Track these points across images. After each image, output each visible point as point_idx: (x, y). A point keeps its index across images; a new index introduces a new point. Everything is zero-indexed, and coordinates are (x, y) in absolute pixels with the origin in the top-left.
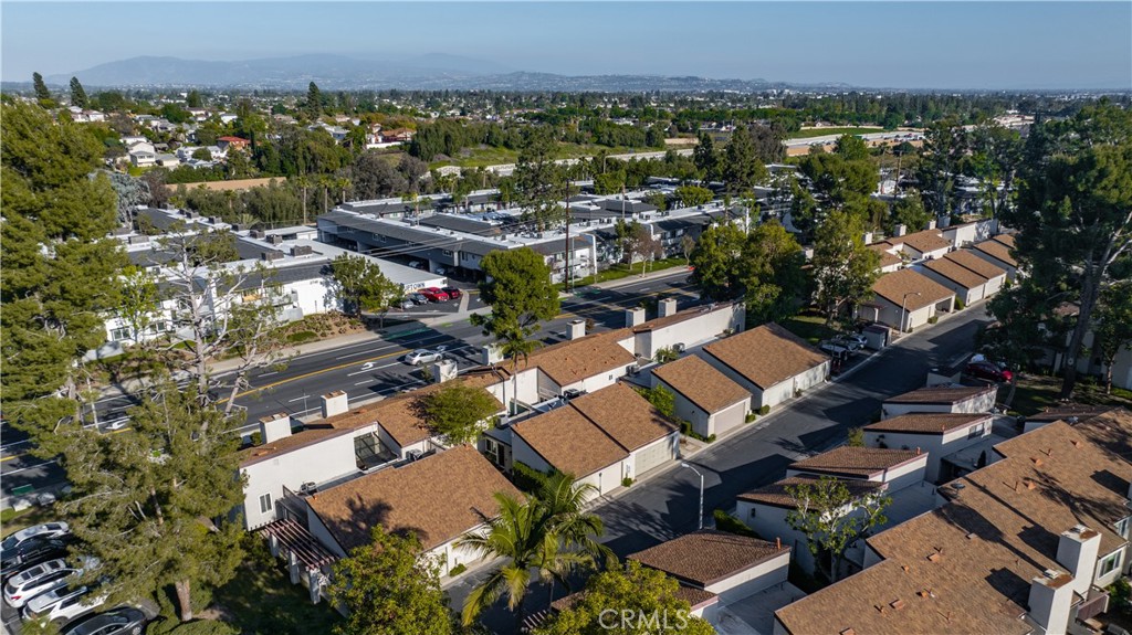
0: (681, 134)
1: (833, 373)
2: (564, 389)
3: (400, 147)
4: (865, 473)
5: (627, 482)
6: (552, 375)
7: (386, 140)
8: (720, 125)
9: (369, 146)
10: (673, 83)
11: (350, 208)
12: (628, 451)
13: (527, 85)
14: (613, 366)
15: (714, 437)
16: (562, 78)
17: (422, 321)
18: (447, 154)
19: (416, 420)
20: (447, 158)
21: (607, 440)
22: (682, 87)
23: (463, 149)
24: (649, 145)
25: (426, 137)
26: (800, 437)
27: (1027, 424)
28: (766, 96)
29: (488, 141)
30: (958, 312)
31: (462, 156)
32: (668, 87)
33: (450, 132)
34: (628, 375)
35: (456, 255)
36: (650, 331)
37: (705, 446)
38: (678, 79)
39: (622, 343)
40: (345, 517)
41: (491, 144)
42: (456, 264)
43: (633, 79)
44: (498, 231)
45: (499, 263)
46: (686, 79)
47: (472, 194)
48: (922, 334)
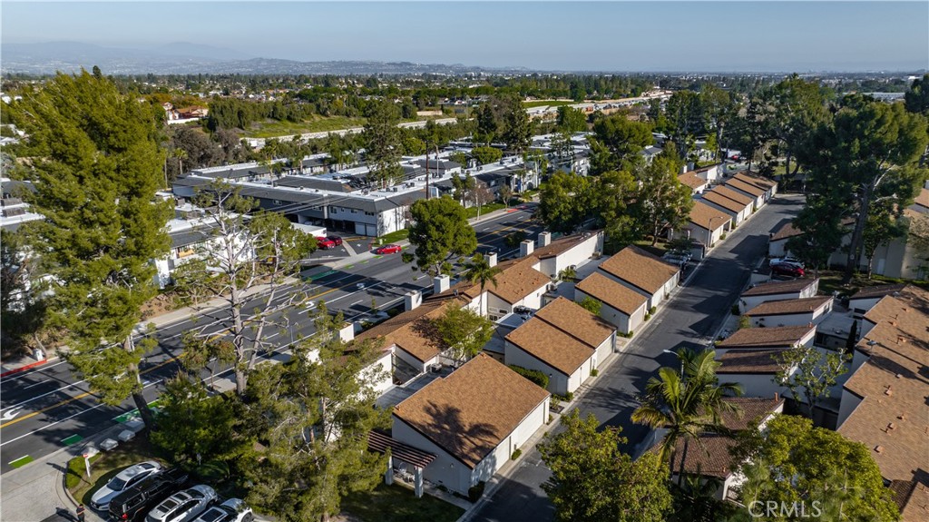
0: (427, 108)
1: (681, 281)
2: (514, 306)
3: (199, 122)
4: (788, 343)
5: (594, 373)
6: (502, 296)
7: (182, 116)
8: (453, 100)
9: (169, 122)
10: (391, 67)
11: (200, 174)
12: (594, 348)
13: (266, 69)
14: (539, 286)
15: (632, 333)
16: (296, 63)
17: (326, 264)
18: (240, 127)
19: (423, 340)
20: (242, 131)
21: (575, 341)
22: (398, 70)
23: (253, 122)
24: (405, 116)
25: (221, 112)
26: (691, 327)
27: (851, 302)
28: (470, 77)
29: (273, 116)
30: (734, 231)
31: (253, 129)
32: (385, 70)
33: (242, 108)
34: (548, 292)
35: (325, 209)
36: (555, 256)
37: (629, 341)
38: (394, 64)
39: (534, 267)
40: (430, 422)
41: (276, 119)
42: (326, 217)
43: (357, 64)
44: (348, 187)
45: (430, 208)
46: (402, 64)
47: (306, 158)
48: (721, 248)
